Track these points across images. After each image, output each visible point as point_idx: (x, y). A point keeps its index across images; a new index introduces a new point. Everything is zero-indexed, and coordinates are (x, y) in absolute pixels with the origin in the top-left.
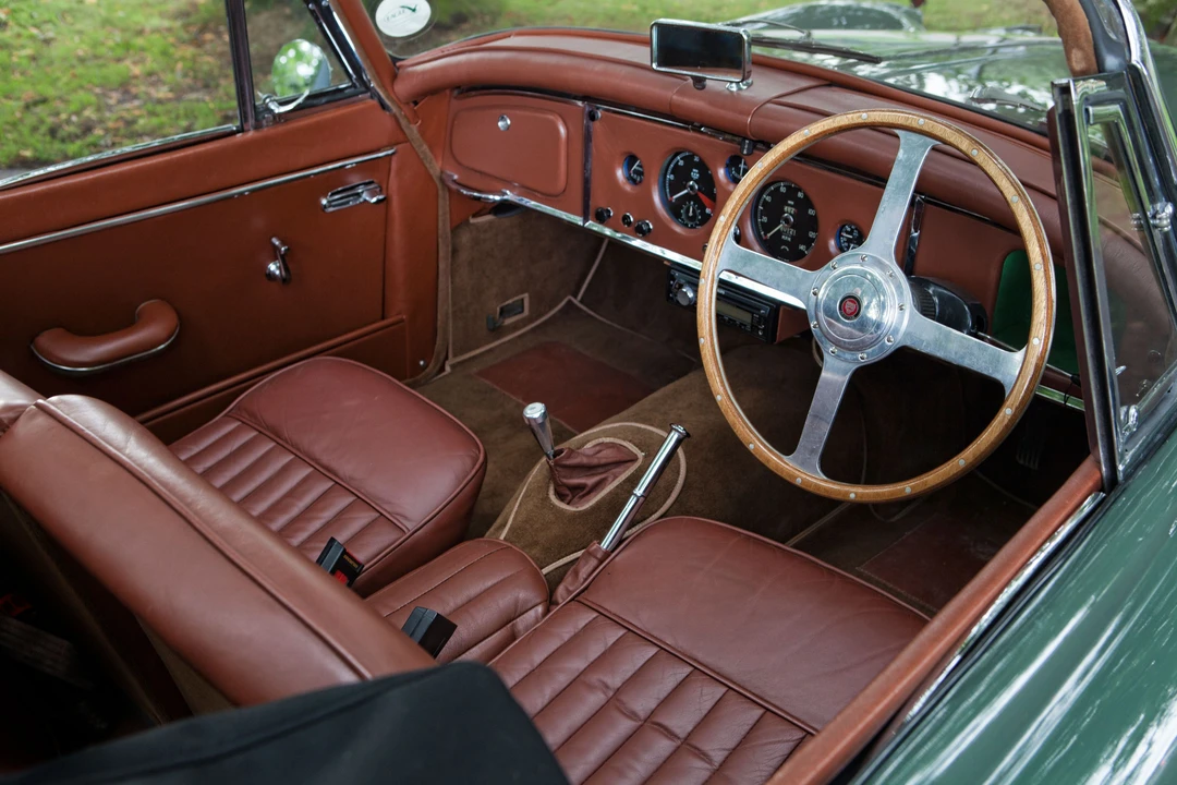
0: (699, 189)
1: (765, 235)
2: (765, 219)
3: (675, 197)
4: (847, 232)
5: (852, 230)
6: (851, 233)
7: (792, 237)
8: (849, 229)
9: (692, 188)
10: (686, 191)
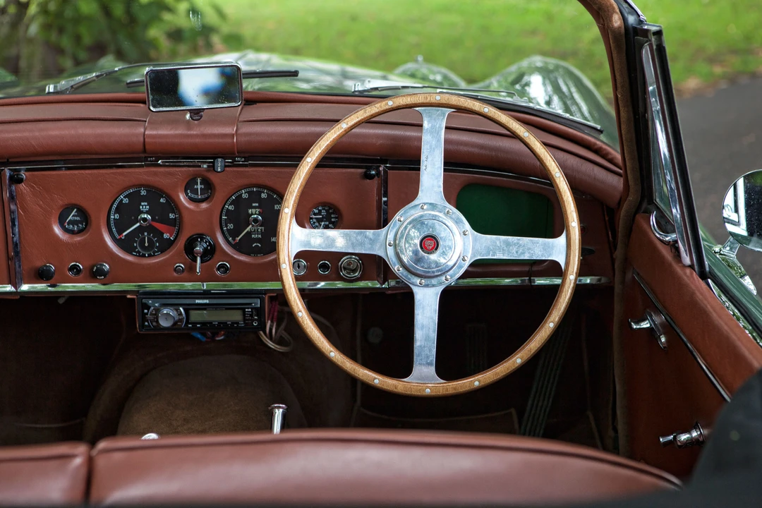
0: (153, 219)
1: (234, 240)
2: (231, 226)
3: (124, 234)
4: (315, 214)
5: (320, 211)
6: (320, 213)
7: (262, 233)
8: (316, 211)
9: (145, 220)
10: (138, 224)
